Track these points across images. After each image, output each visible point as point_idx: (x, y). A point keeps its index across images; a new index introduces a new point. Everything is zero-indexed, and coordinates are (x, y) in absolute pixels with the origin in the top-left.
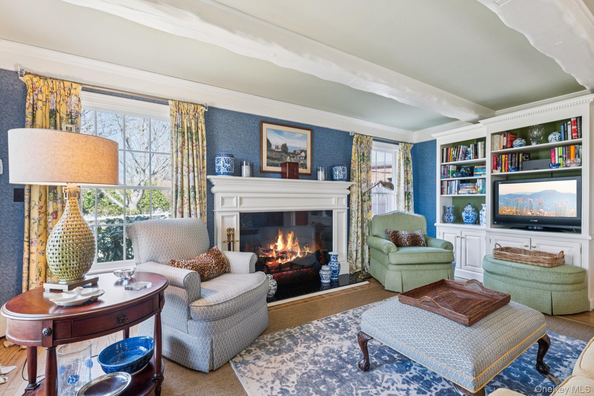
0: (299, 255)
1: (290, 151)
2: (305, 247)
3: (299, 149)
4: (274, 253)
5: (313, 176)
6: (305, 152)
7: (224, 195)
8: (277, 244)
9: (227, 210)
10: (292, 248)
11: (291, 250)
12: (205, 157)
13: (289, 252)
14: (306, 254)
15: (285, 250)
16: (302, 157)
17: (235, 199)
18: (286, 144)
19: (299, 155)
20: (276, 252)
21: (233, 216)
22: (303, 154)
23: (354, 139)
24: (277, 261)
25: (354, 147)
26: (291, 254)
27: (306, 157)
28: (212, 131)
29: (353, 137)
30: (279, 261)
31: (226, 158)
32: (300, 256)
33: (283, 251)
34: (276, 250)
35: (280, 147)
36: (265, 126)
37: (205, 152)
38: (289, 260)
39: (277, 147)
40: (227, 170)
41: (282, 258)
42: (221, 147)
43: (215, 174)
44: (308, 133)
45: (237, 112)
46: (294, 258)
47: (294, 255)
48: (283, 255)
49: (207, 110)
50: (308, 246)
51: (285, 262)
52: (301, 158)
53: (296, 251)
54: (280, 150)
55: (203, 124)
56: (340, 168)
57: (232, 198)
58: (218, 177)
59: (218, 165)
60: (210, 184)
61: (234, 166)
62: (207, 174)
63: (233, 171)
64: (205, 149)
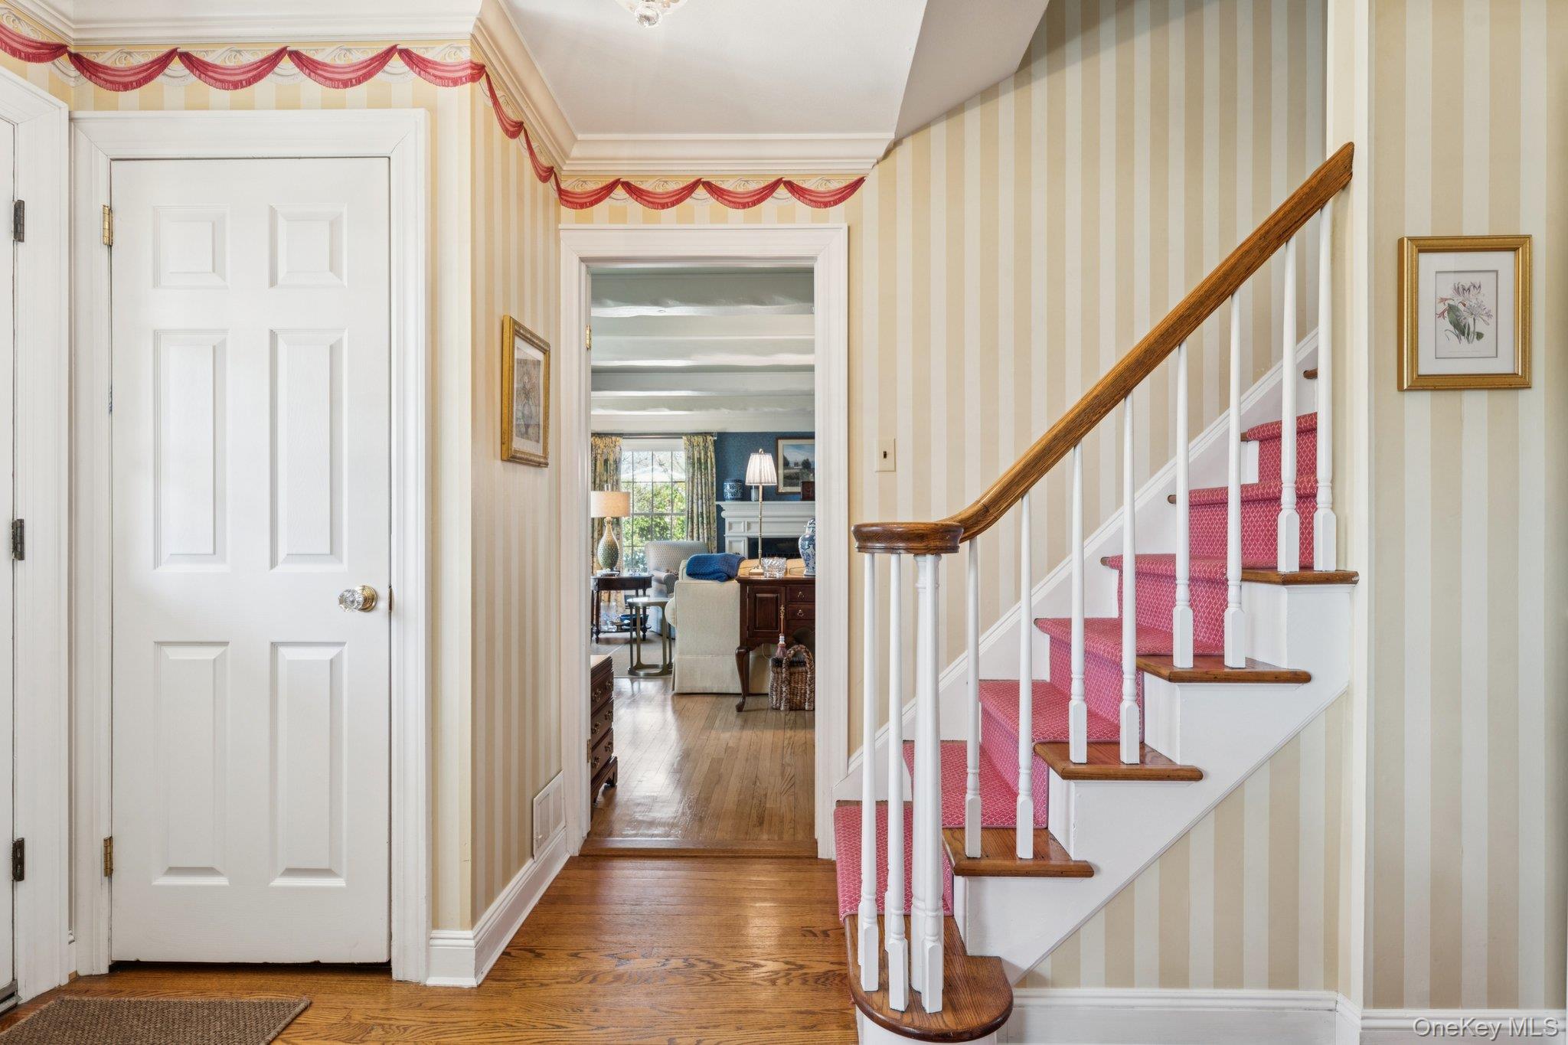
9: (735, 534)
12: (715, 484)
21: (741, 541)
28: (724, 457)
31: (731, 484)
36: (781, 443)
37: (715, 479)
40: (733, 496)
42: (733, 471)
43: (724, 500)
49: (716, 438)
57: (741, 523)
58: (727, 502)
59: (725, 491)
60: (720, 509)
61: (741, 490)
62: (717, 500)
63: (739, 496)
64: (715, 475)
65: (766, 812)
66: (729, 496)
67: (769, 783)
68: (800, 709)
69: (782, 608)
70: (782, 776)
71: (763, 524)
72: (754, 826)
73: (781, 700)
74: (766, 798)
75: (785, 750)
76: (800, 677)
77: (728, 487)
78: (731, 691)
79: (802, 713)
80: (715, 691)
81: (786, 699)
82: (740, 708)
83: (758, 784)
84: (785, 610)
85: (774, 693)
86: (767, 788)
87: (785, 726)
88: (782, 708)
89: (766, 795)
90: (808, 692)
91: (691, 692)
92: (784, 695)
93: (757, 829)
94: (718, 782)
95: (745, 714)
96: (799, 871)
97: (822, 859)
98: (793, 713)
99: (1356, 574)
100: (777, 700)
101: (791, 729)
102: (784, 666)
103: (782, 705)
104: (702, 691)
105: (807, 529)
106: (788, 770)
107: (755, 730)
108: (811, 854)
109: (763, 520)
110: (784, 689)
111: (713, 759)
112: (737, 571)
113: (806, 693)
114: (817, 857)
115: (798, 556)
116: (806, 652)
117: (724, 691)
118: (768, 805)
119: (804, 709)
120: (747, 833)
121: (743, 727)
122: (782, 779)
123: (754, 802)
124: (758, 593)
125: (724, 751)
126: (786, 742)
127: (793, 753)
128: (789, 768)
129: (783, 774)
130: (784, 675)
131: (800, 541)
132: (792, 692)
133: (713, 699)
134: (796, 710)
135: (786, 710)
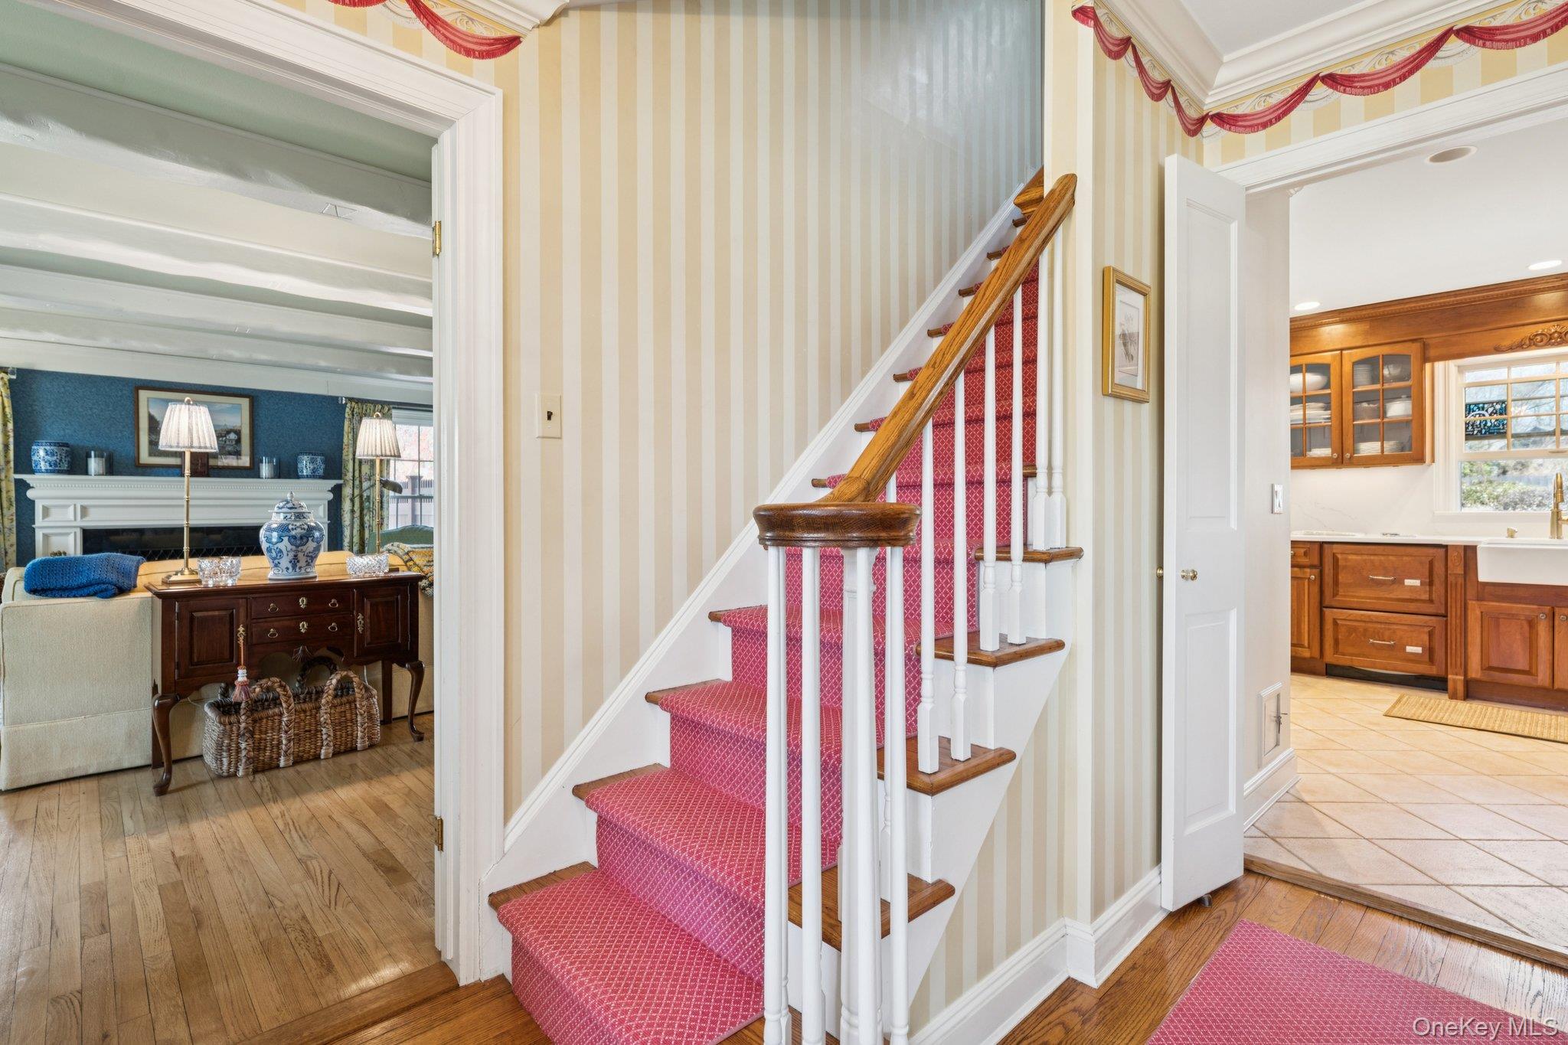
3: (222, 428)
5: (252, 471)
6: (238, 433)
7: (47, 503)
9: (56, 525)
12: (12, 447)
16: (230, 440)
17: (72, 508)
19: (222, 437)
21: (68, 534)
22: (233, 436)
23: (347, 410)
25: (347, 423)
27: (238, 441)
28: (31, 406)
29: (344, 405)
31: (48, 448)
36: (143, 395)
37: (11, 440)
40: (51, 466)
42: (49, 429)
43: (32, 472)
44: (245, 403)
45: (83, 376)
49: (14, 377)
52: (228, 443)
55: (6, 400)
56: (305, 458)
57: (68, 506)
58: (37, 476)
59: (35, 458)
60: (22, 486)
61: (68, 459)
62: (16, 472)
63: (65, 466)
64: (11, 434)
65: (326, 945)
66: (43, 466)
67: (296, 895)
68: (271, 768)
69: (241, 629)
70: (312, 878)
71: (190, 510)
72: (321, 977)
73: (238, 760)
74: (307, 922)
75: (287, 836)
76: (270, 723)
77: (42, 453)
78: (126, 765)
79: (275, 772)
80: (91, 771)
81: (248, 759)
82: (162, 790)
83: (278, 904)
84: (246, 631)
85: (225, 754)
86: (297, 906)
87: (260, 799)
88: (241, 773)
89: (304, 917)
90: (284, 742)
91: (40, 782)
92: (244, 753)
93: (329, 980)
94: (199, 925)
95: (176, 795)
96: (447, 1020)
97: (466, 987)
98: (259, 777)
99: (1081, 550)
100: (230, 764)
101: (275, 801)
102: (242, 712)
103: (241, 768)
104: (64, 777)
105: (274, 514)
106: (314, 865)
107: (210, 818)
108: (448, 985)
109: (191, 503)
110: (243, 745)
111: (160, 888)
112: (135, 579)
113: (280, 743)
114: (457, 987)
115: (258, 551)
116: (281, 686)
117: (111, 767)
118: (320, 934)
119: (278, 767)
120: (315, 995)
121: (184, 819)
122: (315, 882)
123: (292, 936)
124: (195, 611)
125: (173, 867)
126: (280, 824)
127: (303, 837)
128: (314, 862)
129: (308, 873)
130: (243, 725)
131: (262, 532)
132: (258, 748)
133: (92, 784)
134: (263, 771)
135: (247, 775)
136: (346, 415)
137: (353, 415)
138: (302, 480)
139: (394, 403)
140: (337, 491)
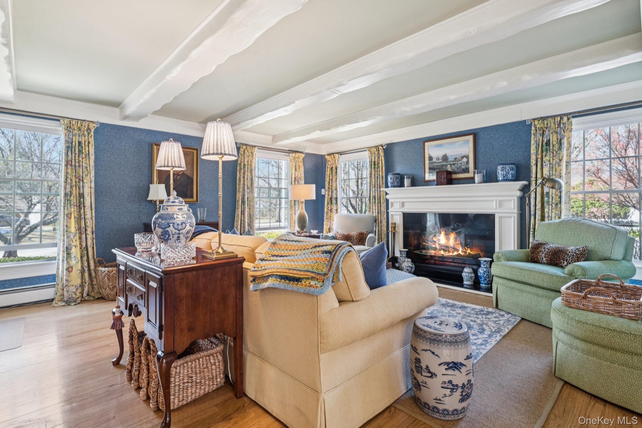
0: (460, 252)
1: (451, 159)
2: (466, 248)
3: (460, 155)
4: (437, 244)
6: (467, 157)
7: (393, 201)
8: (439, 238)
9: (396, 210)
10: (454, 245)
11: (453, 246)
13: (451, 247)
14: (468, 253)
15: (447, 245)
16: (464, 162)
17: (399, 203)
18: (446, 154)
19: (460, 161)
20: (439, 244)
22: (465, 160)
23: (533, 128)
24: (440, 252)
26: (453, 250)
27: (468, 162)
29: (530, 125)
30: (442, 252)
32: (462, 254)
33: (446, 245)
34: (439, 243)
35: (441, 158)
36: (427, 144)
38: (451, 254)
39: (438, 159)
40: (391, 184)
41: (445, 250)
44: (471, 137)
46: (455, 253)
47: (456, 251)
48: (446, 248)
50: (469, 247)
51: (447, 255)
52: (462, 164)
53: (458, 248)
54: (441, 161)
55: (382, 157)
58: (389, 189)
61: (397, 180)
63: (396, 184)
77: (389, 179)
136: (532, 132)
137: (536, 131)
138: (499, 183)
139: (570, 114)
140: (525, 189)
